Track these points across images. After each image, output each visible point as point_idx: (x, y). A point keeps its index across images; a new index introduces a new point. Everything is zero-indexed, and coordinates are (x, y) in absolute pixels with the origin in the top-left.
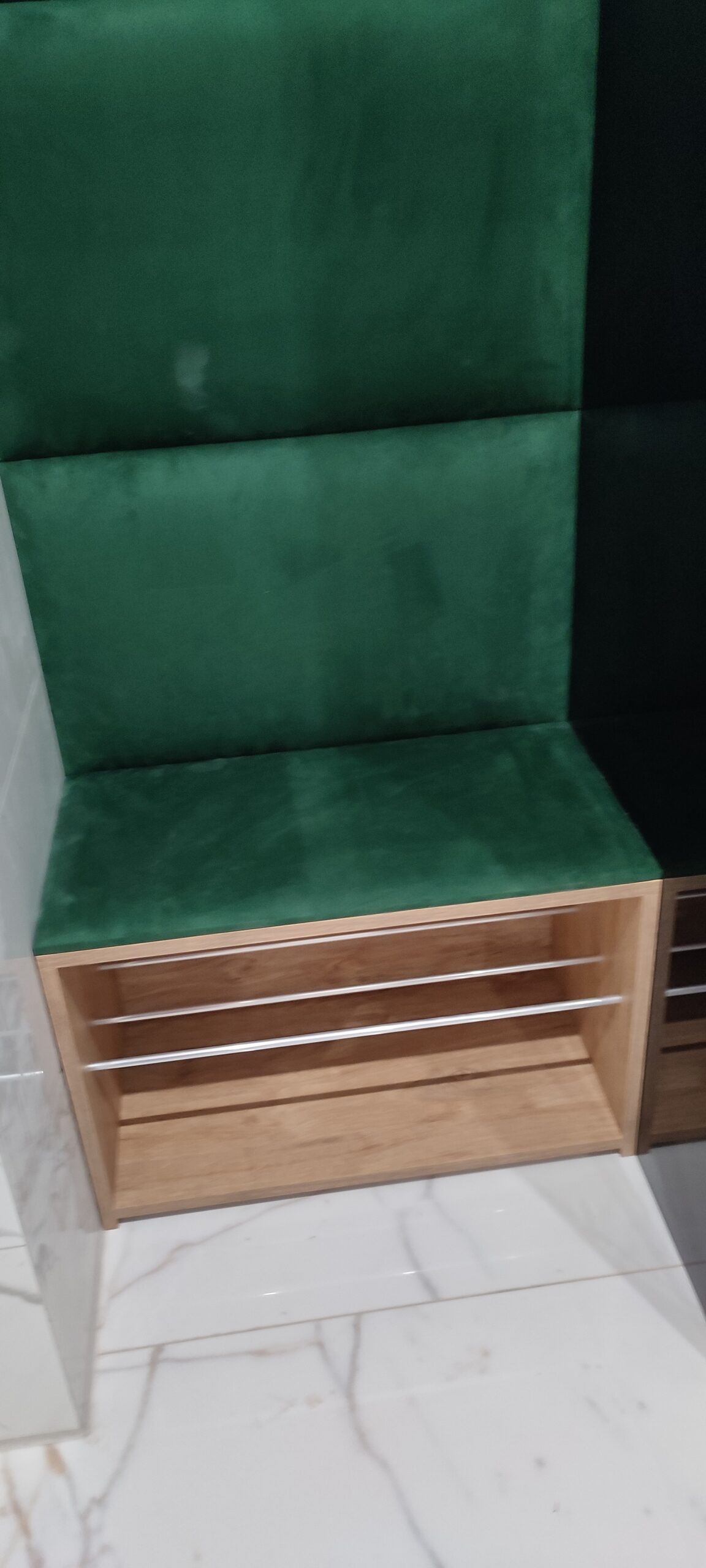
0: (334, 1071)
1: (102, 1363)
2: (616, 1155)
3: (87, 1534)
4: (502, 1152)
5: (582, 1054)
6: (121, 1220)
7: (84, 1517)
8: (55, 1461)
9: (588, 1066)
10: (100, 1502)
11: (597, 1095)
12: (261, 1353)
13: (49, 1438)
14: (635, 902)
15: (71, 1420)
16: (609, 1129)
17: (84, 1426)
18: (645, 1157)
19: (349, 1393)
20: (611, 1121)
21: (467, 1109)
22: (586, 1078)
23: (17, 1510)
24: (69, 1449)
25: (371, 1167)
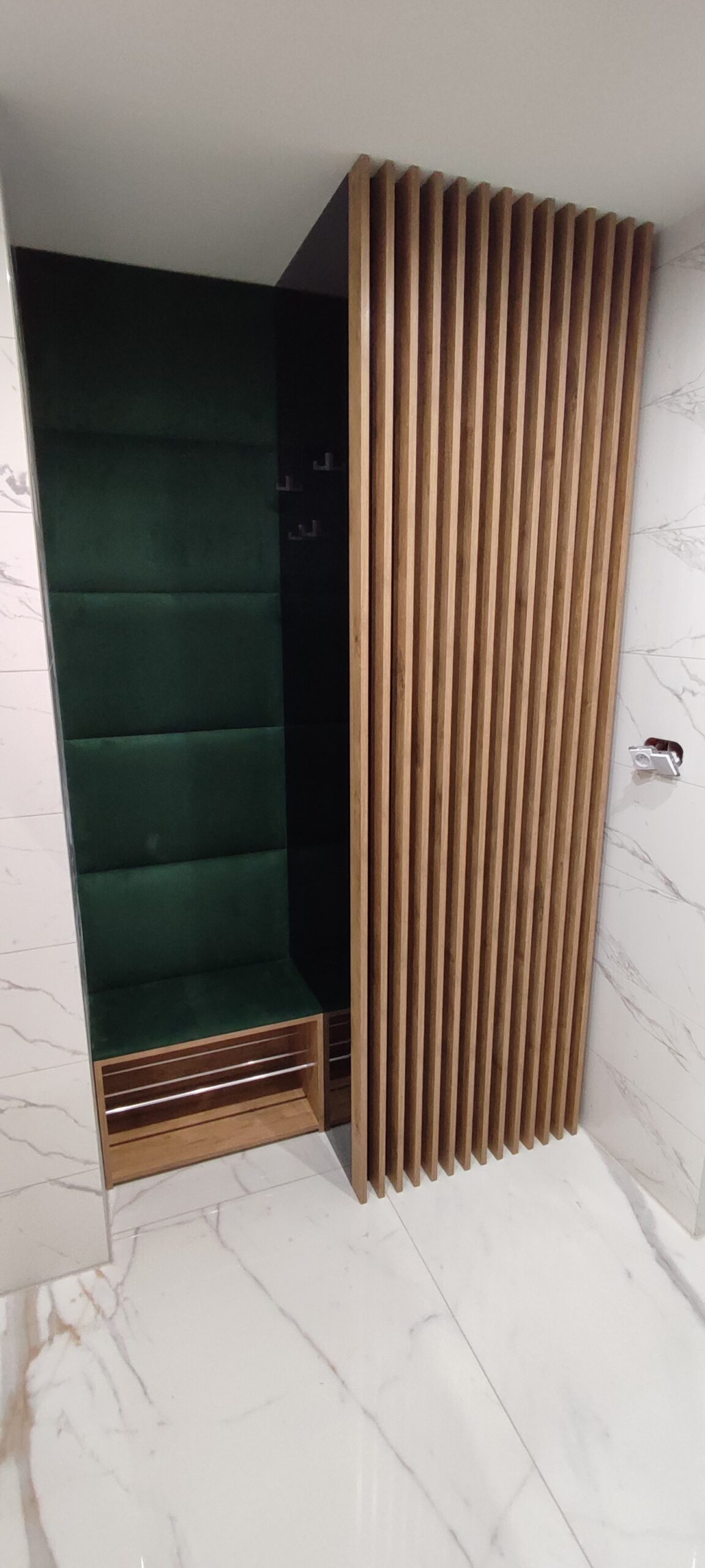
0: (202, 1114)
1: (114, 1237)
2: (317, 1133)
3: (117, 1295)
4: (272, 1135)
5: (303, 1095)
6: (115, 1185)
7: (115, 1290)
8: (100, 1274)
9: (306, 1099)
10: (122, 1284)
11: (310, 1110)
12: (179, 1223)
13: (96, 1266)
14: (315, 1022)
15: (106, 1258)
16: (315, 1122)
17: (111, 1260)
18: (328, 1132)
19: (217, 1231)
20: (315, 1118)
21: (258, 1121)
22: (305, 1103)
23: (86, 1293)
24: (104, 1269)
25: (220, 1148)
